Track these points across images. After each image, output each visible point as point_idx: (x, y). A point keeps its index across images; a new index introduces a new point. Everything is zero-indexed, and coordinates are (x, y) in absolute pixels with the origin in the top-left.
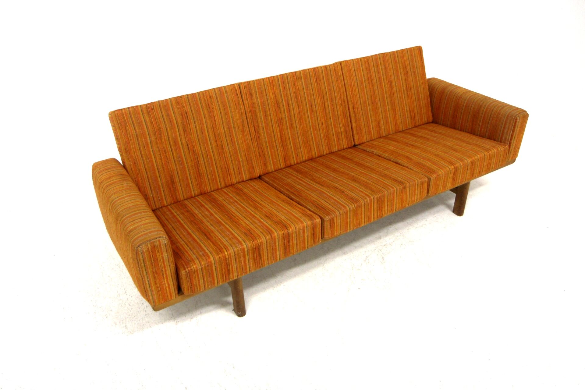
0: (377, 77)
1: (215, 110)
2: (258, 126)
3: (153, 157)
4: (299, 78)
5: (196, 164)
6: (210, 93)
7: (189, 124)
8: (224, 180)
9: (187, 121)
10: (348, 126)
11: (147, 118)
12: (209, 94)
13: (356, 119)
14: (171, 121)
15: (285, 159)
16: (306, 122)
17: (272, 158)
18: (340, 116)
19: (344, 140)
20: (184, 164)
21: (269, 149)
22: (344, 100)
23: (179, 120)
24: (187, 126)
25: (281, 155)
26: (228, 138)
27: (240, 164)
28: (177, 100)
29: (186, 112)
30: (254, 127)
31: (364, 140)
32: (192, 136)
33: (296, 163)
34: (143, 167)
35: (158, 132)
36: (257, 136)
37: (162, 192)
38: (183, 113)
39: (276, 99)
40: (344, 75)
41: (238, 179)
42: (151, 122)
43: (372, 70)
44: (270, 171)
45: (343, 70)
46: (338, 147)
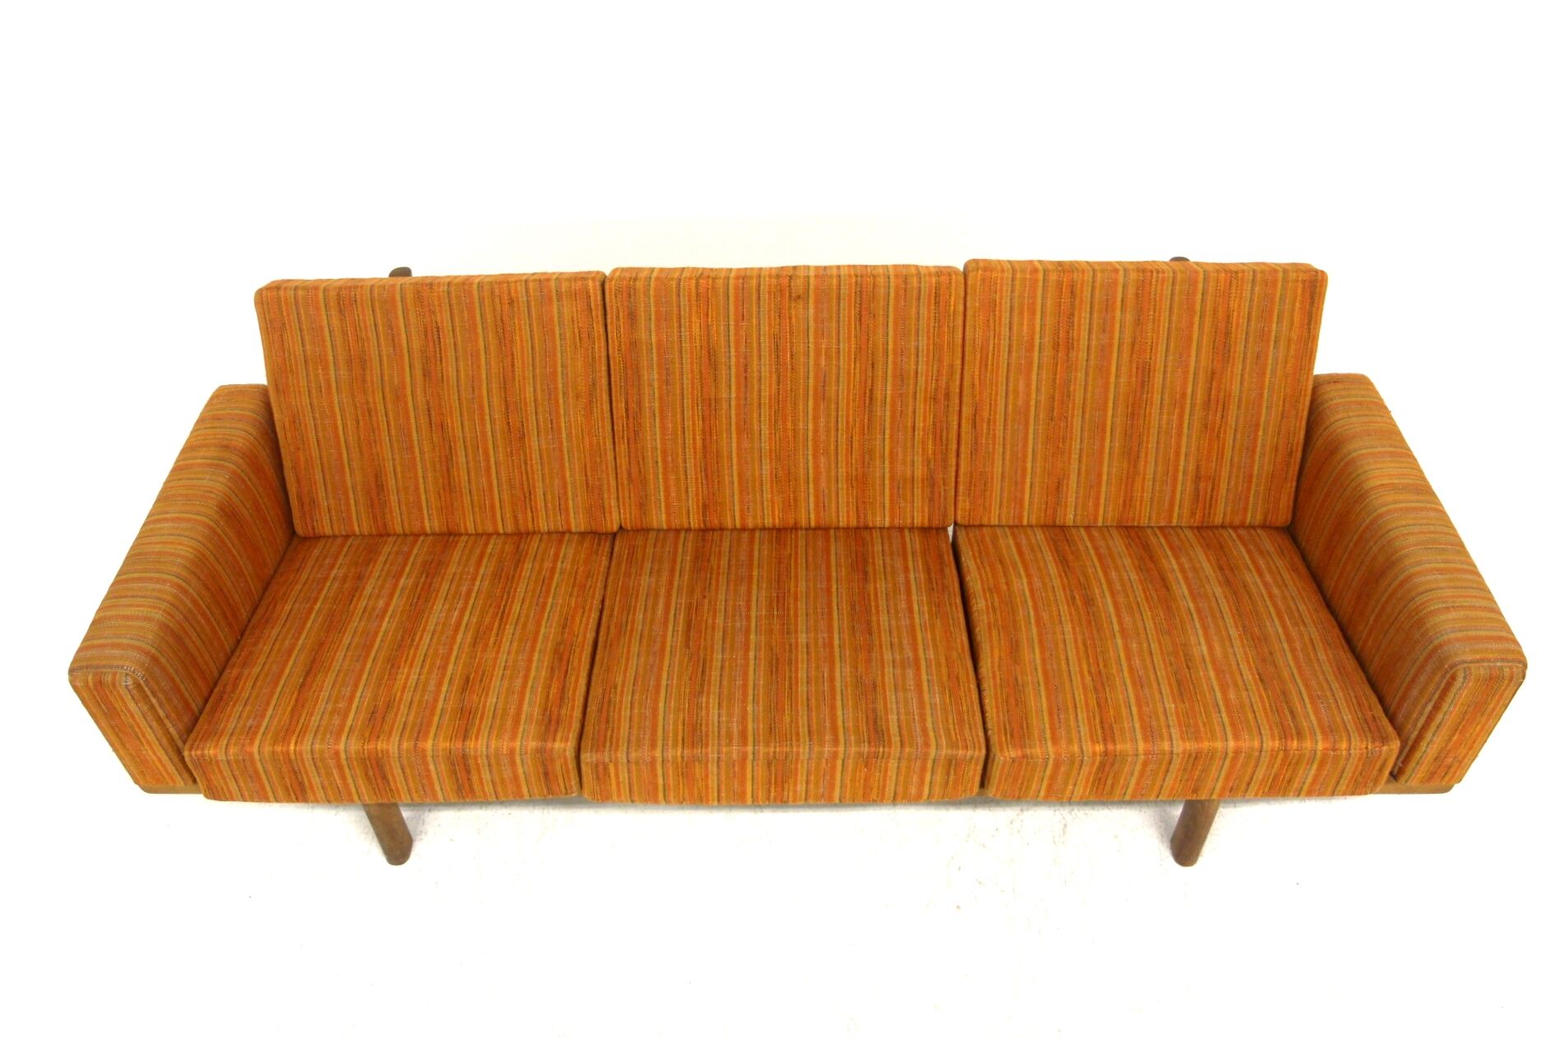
0: (1094, 343)
1: (518, 338)
2: (639, 403)
3: (339, 417)
4: (799, 297)
5: (444, 459)
6: (513, 291)
7: (441, 361)
8: (515, 518)
9: (435, 352)
10: (945, 467)
11: (336, 322)
12: (510, 293)
13: (974, 451)
14: (394, 342)
15: (705, 507)
16: (795, 424)
17: (667, 496)
18: (919, 434)
19: (918, 503)
20: (413, 453)
21: (661, 470)
22: (948, 388)
23: (416, 345)
24: (436, 363)
25: (697, 495)
26: (541, 417)
27: (565, 487)
28: (419, 292)
29: (438, 328)
30: (627, 404)
31: (989, 518)
32: (443, 389)
33: (738, 526)
34: (312, 435)
35: (358, 363)
36: (631, 430)
37: (352, 502)
38: (429, 329)
39: (708, 342)
40: (969, 313)
41: (557, 523)
42: (344, 333)
43: (1083, 318)
44: (655, 525)
45: (969, 298)
46: (892, 518)
